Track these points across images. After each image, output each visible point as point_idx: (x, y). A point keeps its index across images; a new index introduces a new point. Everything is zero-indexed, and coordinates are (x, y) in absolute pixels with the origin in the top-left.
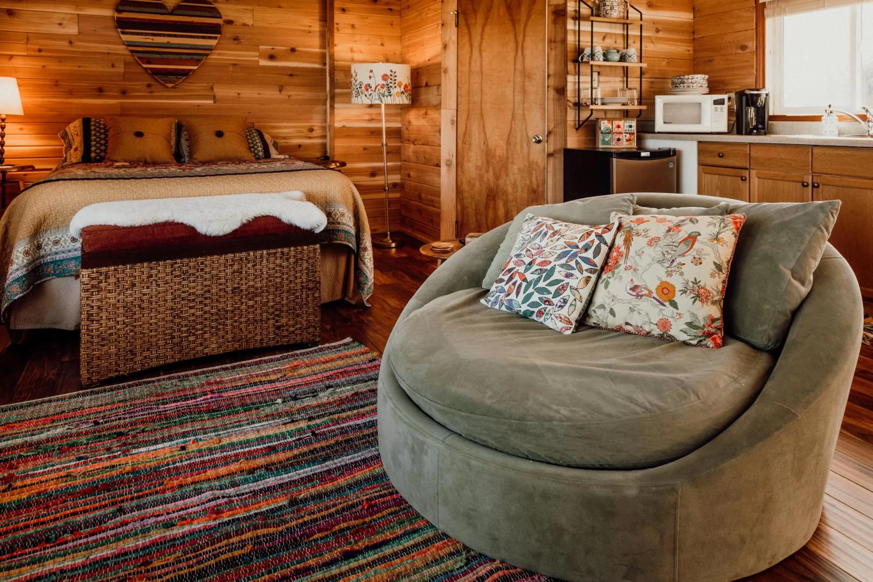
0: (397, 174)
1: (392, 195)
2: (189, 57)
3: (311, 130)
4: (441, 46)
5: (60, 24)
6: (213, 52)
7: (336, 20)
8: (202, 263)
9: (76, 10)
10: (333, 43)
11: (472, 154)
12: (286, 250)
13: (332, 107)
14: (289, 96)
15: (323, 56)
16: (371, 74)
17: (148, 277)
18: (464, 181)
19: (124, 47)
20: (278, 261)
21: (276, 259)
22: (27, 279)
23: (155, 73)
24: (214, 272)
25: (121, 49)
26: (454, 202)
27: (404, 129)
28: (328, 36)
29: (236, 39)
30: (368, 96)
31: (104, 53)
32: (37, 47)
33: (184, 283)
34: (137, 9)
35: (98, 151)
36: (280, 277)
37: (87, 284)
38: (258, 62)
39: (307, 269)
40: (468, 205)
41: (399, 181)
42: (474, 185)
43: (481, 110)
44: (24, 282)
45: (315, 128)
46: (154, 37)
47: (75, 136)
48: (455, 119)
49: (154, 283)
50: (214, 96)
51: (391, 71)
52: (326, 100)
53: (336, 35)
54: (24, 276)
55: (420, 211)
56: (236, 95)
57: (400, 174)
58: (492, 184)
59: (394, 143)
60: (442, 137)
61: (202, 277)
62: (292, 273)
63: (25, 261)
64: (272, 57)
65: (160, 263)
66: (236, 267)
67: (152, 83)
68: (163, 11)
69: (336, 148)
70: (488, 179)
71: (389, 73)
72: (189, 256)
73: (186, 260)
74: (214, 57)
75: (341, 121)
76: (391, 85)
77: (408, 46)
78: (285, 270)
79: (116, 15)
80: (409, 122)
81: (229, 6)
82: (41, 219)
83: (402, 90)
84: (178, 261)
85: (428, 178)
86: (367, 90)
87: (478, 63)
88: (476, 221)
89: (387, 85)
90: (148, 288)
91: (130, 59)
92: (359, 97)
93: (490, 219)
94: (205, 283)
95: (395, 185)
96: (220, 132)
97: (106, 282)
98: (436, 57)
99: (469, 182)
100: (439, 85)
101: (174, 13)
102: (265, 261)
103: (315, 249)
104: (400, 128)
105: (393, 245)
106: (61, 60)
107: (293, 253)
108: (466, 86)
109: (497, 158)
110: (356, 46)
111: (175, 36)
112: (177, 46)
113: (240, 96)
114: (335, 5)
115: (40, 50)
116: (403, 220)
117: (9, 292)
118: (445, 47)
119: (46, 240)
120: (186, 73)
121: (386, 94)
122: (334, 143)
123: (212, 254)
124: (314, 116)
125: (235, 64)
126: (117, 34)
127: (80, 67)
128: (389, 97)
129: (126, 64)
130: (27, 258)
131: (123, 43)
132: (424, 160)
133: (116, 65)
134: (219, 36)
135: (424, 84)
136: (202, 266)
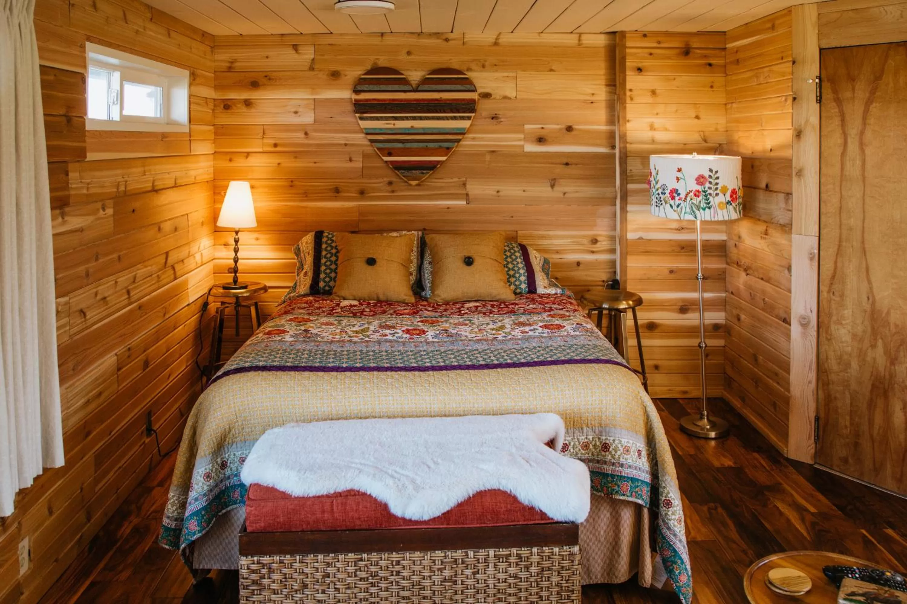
0: (720, 310)
1: (712, 342)
2: (436, 145)
3: (595, 241)
4: (791, 131)
5: (296, 112)
6: (466, 136)
7: (629, 86)
8: (398, 563)
9: (312, 94)
10: (624, 117)
11: (847, 312)
12: (524, 552)
13: (624, 209)
14: (565, 194)
15: (611, 136)
16: (679, 175)
17: (324, 577)
18: (831, 354)
19: (363, 135)
20: (512, 570)
21: (510, 566)
22: (206, 513)
23: (398, 167)
24: (415, 578)
25: (360, 139)
26: (813, 385)
27: (731, 244)
28: (617, 106)
29: (494, 117)
30: (675, 207)
31: (340, 145)
32: (273, 142)
33: (373, 590)
34: (376, 88)
35: (327, 279)
36: (515, 595)
37: (247, 578)
38: (523, 146)
39: (558, 585)
40: (838, 395)
41: (722, 322)
42: (848, 365)
43: (863, 242)
44: (203, 516)
45: (599, 239)
46: (396, 122)
47: (306, 255)
48: (816, 251)
49: (332, 586)
50: (467, 195)
51: (711, 170)
52: (616, 198)
53: (629, 106)
54: (204, 508)
55: (757, 381)
56: (495, 193)
57: (725, 311)
58: (881, 369)
59: (715, 264)
60: (793, 278)
61: (398, 583)
62: (534, 590)
63: (206, 488)
64: (541, 140)
65: (340, 557)
66: (447, 573)
67: (394, 179)
68: (406, 88)
69: (628, 268)
70: (874, 359)
71: (707, 174)
72: (379, 550)
73: (374, 556)
74: (467, 143)
75: (636, 230)
76: (709, 191)
77: (738, 121)
78: (523, 585)
79: (354, 97)
80: (740, 237)
81: (485, 74)
82: (225, 429)
83: (728, 198)
84: (365, 556)
85: (768, 335)
86: (673, 198)
87: (858, 163)
88: (851, 424)
89: (704, 192)
90: (324, 592)
91: (369, 150)
92: (662, 207)
93: (876, 427)
94: (403, 594)
95: (716, 327)
96: (469, 258)
97: (270, 578)
98: (783, 147)
99: (841, 357)
100: (789, 195)
101: (419, 89)
102: (491, 568)
103: (571, 554)
104: (725, 241)
105: (713, 435)
106: (296, 155)
107: (535, 559)
108: (835, 200)
109: (892, 326)
110: (658, 122)
111: (421, 118)
112: (422, 131)
113: (500, 194)
114: (628, 64)
115: (275, 145)
116: (728, 382)
117: (187, 528)
118: (799, 134)
119: (232, 456)
120: (432, 167)
121: (703, 205)
122: (626, 263)
123: (413, 549)
124: (599, 221)
125: (493, 152)
126: (355, 121)
127: (315, 163)
128: (707, 210)
129: (365, 156)
130: (208, 483)
131: (361, 131)
132: (762, 303)
133: (353, 159)
134: (473, 115)
135: (763, 185)
136: (397, 568)
